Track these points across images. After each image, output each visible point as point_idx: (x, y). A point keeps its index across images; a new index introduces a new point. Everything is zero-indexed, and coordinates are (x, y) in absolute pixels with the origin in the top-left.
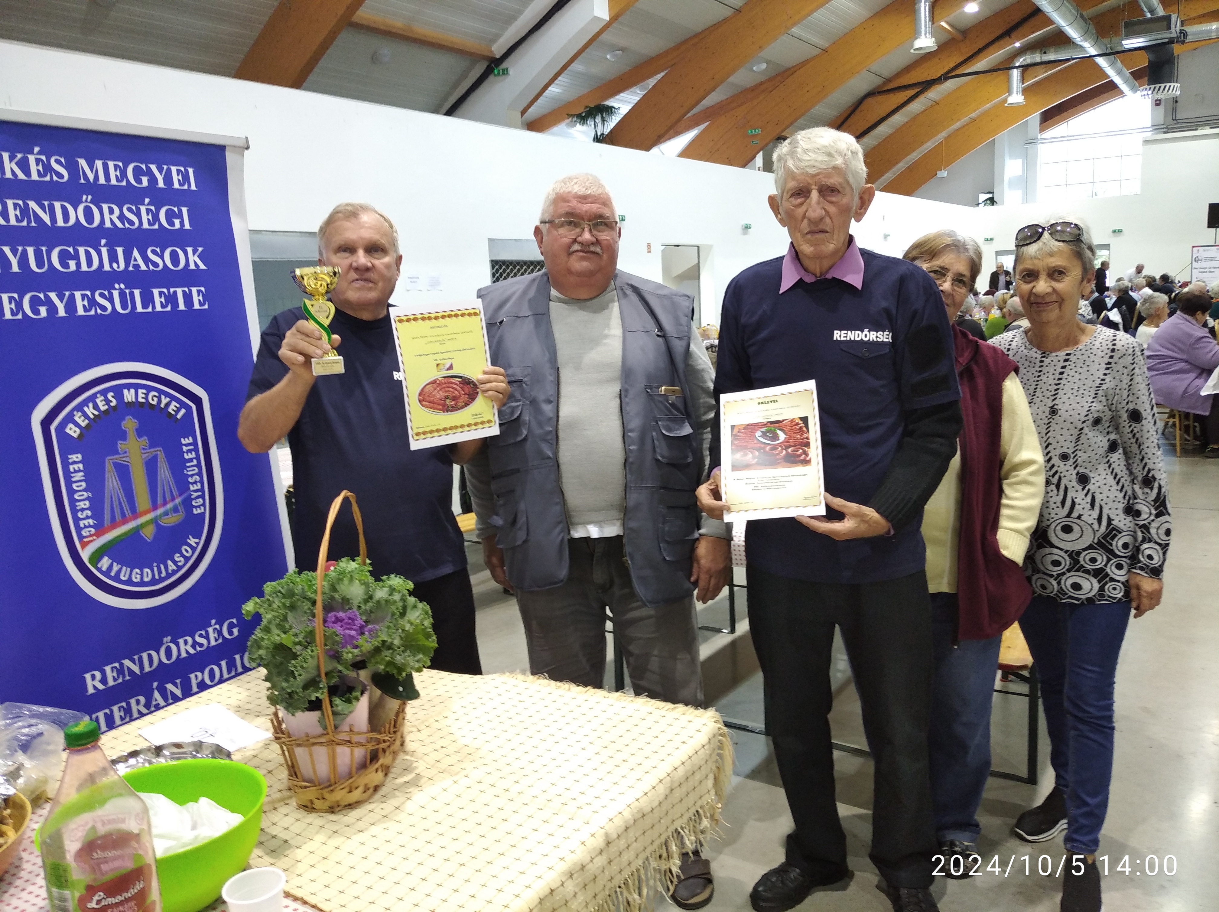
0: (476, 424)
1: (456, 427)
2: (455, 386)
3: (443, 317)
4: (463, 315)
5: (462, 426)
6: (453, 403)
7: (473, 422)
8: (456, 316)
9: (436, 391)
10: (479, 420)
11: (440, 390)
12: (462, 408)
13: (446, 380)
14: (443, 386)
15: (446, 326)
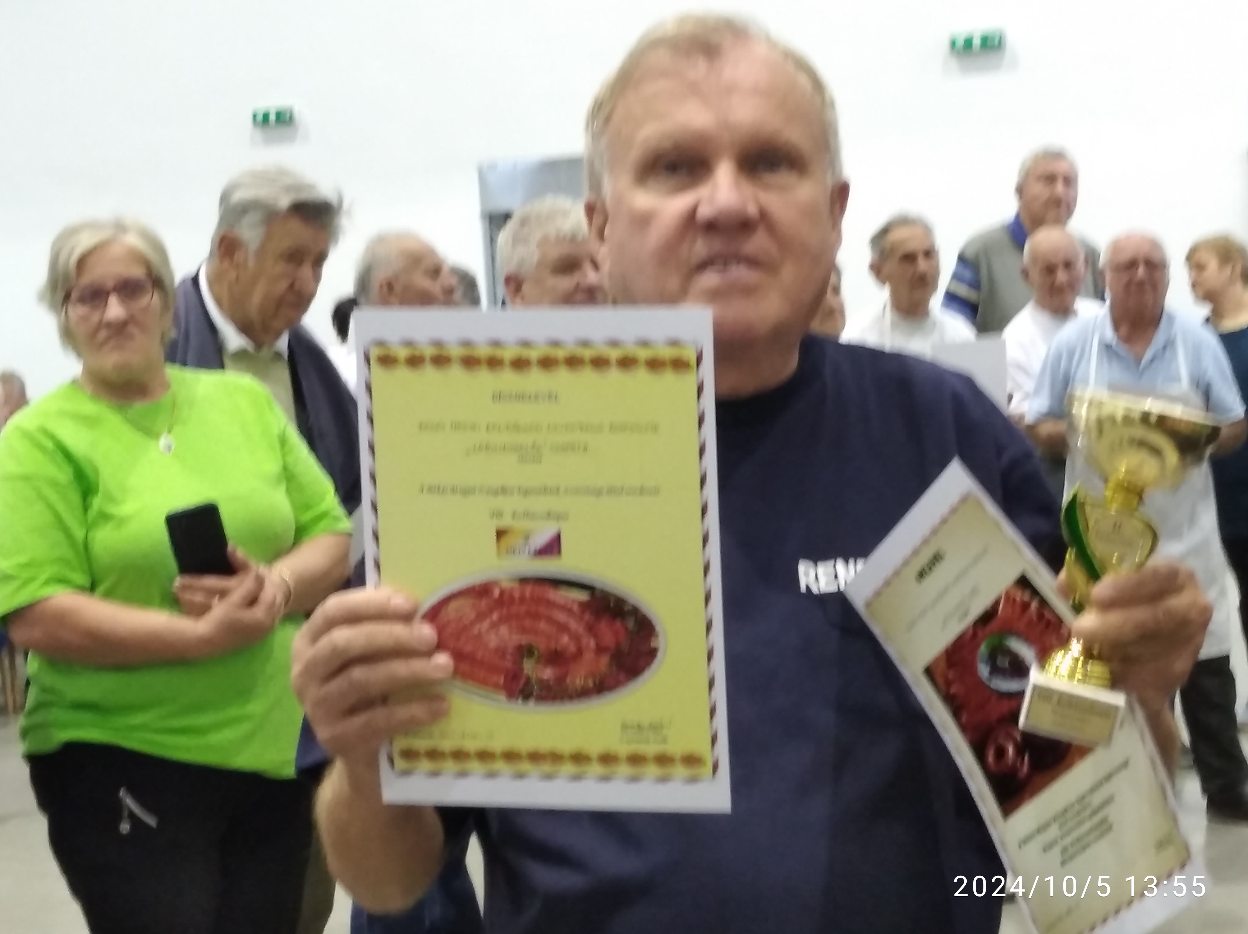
0: (636, 760)
1: (556, 757)
2: (561, 617)
3: (547, 363)
4: (627, 363)
5: (579, 758)
6: (548, 673)
7: (623, 749)
8: (600, 363)
9: (485, 624)
10: (651, 749)
11: (503, 620)
12: (583, 694)
13: (528, 590)
14: (514, 609)
15: (552, 397)
